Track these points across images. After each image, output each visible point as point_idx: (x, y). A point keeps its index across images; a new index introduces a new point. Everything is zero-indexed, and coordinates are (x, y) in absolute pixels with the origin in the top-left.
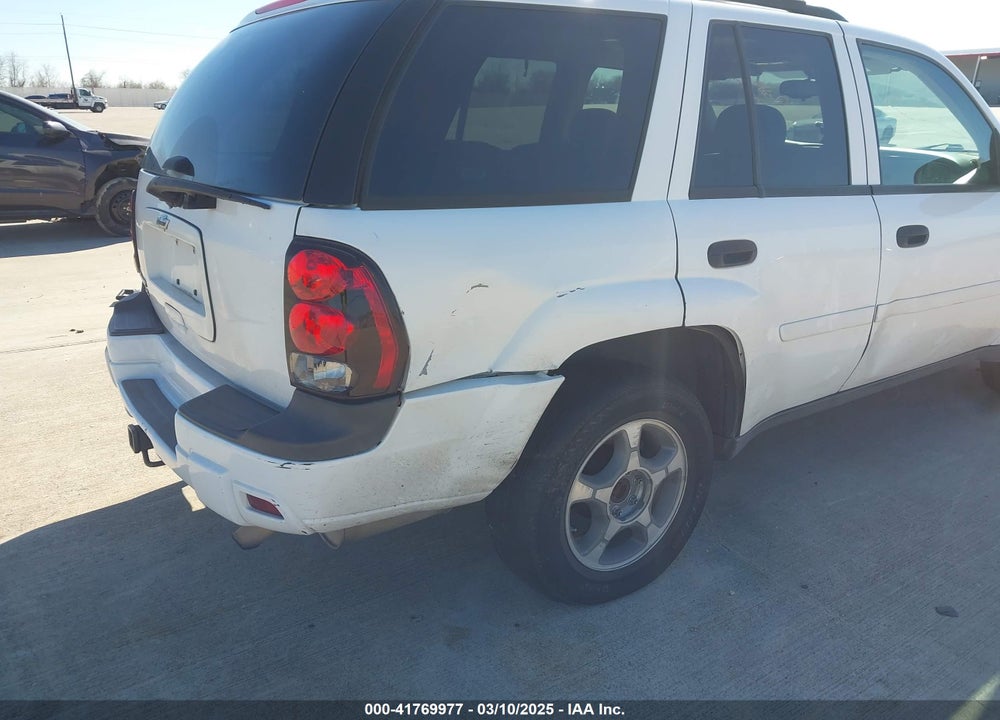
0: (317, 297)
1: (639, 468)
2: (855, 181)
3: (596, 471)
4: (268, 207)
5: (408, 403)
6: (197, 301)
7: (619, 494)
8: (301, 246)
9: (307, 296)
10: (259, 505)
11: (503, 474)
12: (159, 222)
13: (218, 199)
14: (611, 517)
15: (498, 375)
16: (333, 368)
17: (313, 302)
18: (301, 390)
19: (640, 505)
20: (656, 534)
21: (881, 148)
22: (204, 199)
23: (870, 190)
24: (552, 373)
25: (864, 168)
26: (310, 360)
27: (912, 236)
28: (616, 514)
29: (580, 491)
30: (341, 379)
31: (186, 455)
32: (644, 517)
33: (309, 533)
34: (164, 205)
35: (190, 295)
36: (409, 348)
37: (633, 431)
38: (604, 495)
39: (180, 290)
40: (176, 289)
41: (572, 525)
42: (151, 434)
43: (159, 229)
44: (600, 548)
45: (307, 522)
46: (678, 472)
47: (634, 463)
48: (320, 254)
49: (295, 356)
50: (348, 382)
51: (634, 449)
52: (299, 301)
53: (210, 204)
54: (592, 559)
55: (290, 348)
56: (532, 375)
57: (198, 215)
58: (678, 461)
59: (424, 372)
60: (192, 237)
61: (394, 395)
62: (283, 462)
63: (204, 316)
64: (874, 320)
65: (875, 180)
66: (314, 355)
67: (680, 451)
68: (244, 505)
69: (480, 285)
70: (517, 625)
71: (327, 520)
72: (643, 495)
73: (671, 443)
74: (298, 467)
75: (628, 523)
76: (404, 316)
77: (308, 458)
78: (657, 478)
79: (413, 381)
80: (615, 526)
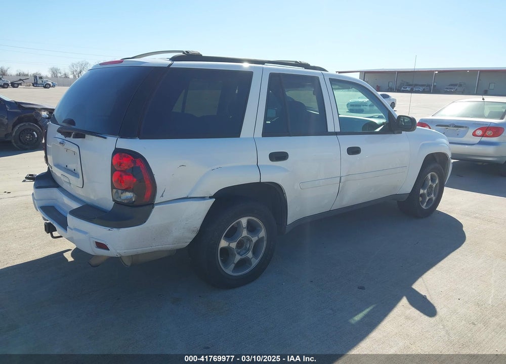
0: (123, 169)
1: (247, 235)
2: (329, 131)
3: (230, 237)
4: (106, 138)
5: (156, 207)
6: (76, 174)
7: (240, 245)
8: (118, 152)
9: (119, 169)
10: (101, 246)
11: (193, 235)
12: (60, 143)
13: (86, 135)
14: (236, 254)
15: (191, 198)
16: (129, 195)
17: (122, 171)
18: (116, 203)
19: (248, 250)
20: (255, 262)
21: (340, 116)
22: (80, 135)
23: (336, 134)
24: (211, 198)
25: (333, 125)
26: (120, 191)
27: (354, 151)
28: (239, 253)
29: (223, 243)
30: (131, 198)
31: (72, 229)
32: (250, 255)
33: (119, 256)
34: (63, 137)
35: (72, 171)
36: (156, 187)
37: (244, 221)
38: (233, 245)
39: (68, 169)
40: (66, 169)
41: (221, 257)
42: (55, 225)
43: (60, 145)
44: (233, 266)
45: (118, 251)
46: (263, 238)
47: (245, 233)
48: (123, 154)
49: (114, 190)
50: (134, 200)
51: (245, 228)
52: (116, 170)
53: (83, 137)
54: (229, 271)
55: (113, 187)
56: (203, 198)
57: (78, 141)
58: (263, 234)
59: (162, 196)
60: (75, 149)
61: (150, 204)
62: (109, 228)
63: (79, 177)
64: (340, 182)
65: (338, 130)
66: (122, 190)
67: (263, 230)
68: (94, 245)
69: (183, 166)
70: (200, 296)
71: (126, 251)
72: (249, 246)
73: (260, 226)
74: (115, 230)
75: (244, 257)
76: (155, 176)
77: (119, 227)
78: (255, 239)
79: (158, 199)
80: (238, 258)
